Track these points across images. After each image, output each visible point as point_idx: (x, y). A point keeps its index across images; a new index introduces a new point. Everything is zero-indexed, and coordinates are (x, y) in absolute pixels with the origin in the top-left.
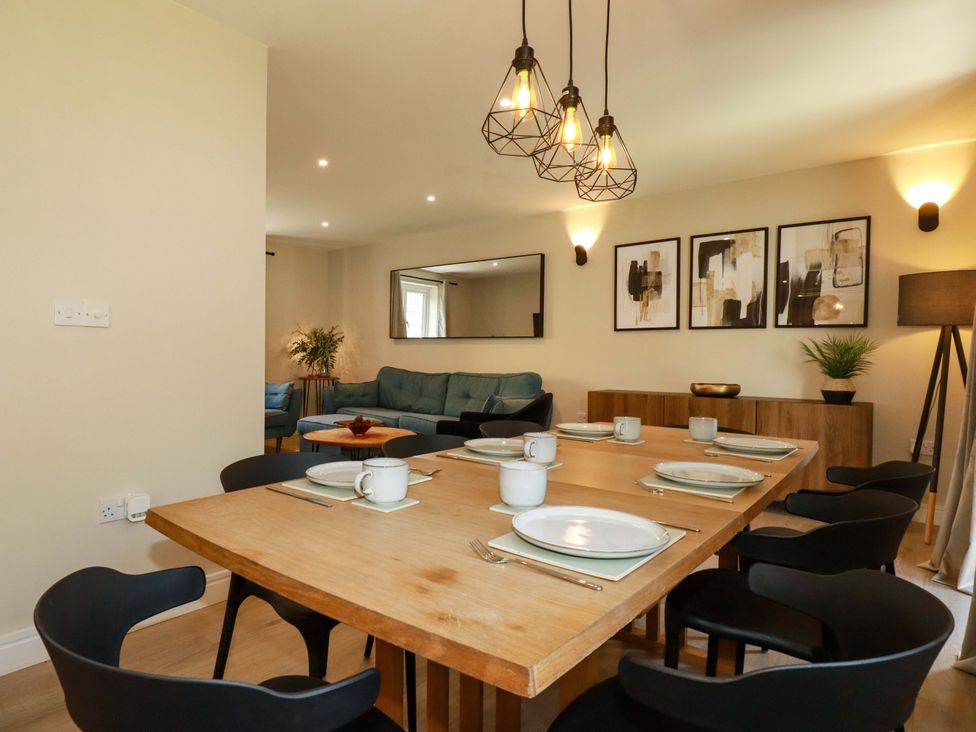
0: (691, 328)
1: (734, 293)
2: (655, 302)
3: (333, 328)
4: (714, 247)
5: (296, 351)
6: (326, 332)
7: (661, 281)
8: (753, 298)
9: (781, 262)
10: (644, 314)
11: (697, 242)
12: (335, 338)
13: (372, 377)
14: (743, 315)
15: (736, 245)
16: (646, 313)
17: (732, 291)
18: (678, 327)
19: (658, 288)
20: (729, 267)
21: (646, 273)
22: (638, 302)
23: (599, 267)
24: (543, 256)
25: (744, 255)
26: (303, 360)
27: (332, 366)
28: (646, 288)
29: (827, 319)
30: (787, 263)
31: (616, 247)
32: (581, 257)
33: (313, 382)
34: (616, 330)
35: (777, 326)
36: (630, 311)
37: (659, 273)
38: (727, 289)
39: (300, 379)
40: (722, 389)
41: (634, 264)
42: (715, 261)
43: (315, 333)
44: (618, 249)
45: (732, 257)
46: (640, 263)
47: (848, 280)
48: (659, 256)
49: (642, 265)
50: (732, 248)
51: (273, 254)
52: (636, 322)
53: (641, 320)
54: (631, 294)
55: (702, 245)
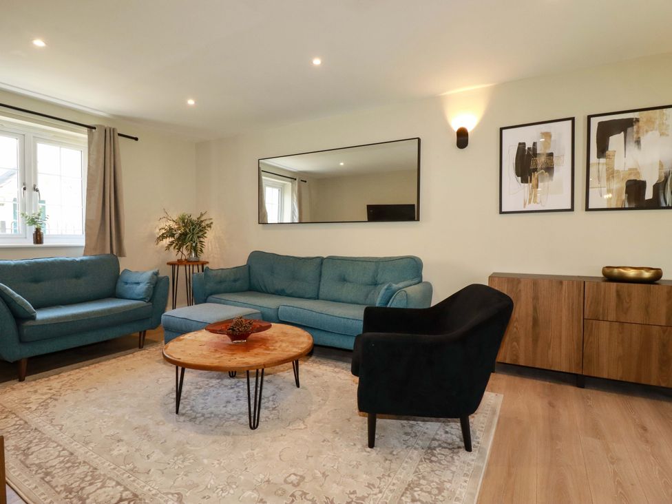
0: (587, 209)
1: (638, 173)
2: (546, 183)
3: (202, 215)
4: (615, 126)
5: (163, 237)
6: (194, 218)
7: (552, 162)
8: (660, 178)
10: (533, 197)
11: (595, 122)
12: (203, 224)
13: (242, 262)
14: (649, 195)
15: (641, 123)
16: (535, 196)
17: (635, 170)
18: (572, 209)
19: (549, 169)
20: (632, 146)
21: (535, 155)
22: (526, 185)
23: (482, 150)
24: (419, 140)
25: (650, 133)
26: (170, 245)
27: (201, 251)
28: (535, 170)
31: (501, 129)
32: (462, 138)
33: (182, 268)
34: (501, 212)
36: (516, 193)
37: (551, 155)
38: (630, 169)
39: (168, 264)
41: (522, 146)
42: (616, 141)
43: (183, 219)
44: (504, 131)
45: (635, 136)
46: (529, 145)
48: (550, 136)
49: (531, 146)
50: (635, 127)
51: (136, 139)
52: (525, 204)
53: (530, 202)
54: (518, 176)
55: (600, 124)
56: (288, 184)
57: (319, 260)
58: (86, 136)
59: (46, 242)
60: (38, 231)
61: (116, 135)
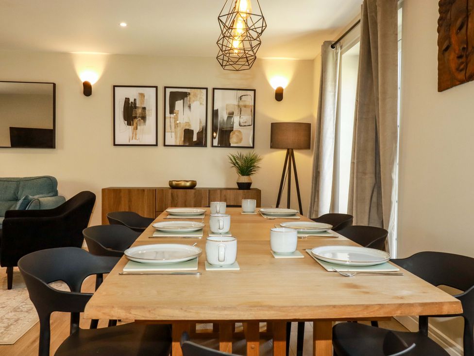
0: (165, 145)
1: (190, 125)
2: (142, 127)
4: (178, 96)
7: (145, 113)
8: (200, 129)
9: (215, 109)
10: (134, 135)
11: (168, 91)
14: (195, 139)
15: (191, 96)
16: (136, 135)
17: (188, 123)
18: (156, 145)
19: (144, 118)
20: (187, 109)
21: (136, 107)
22: (130, 127)
23: (101, 98)
24: (54, 85)
25: (195, 102)
28: (136, 117)
29: (237, 143)
30: (218, 110)
31: (114, 87)
32: (87, 90)
34: (115, 145)
35: (213, 146)
36: (124, 132)
37: (144, 108)
38: (186, 123)
40: (188, 184)
41: (127, 100)
42: (179, 104)
44: (116, 88)
45: (188, 103)
46: (132, 100)
47: (246, 122)
48: (144, 96)
49: (133, 101)
50: (188, 97)
52: (129, 140)
53: (132, 139)
54: (125, 120)
55: (171, 93)
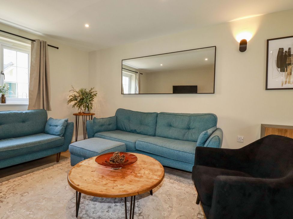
3: (92, 89)
5: (71, 100)
6: (88, 91)
10: (288, 80)
12: (92, 94)
13: (113, 114)
16: (290, 79)
21: (290, 55)
22: (284, 73)
24: (216, 47)
26: (75, 105)
27: (91, 108)
28: (290, 64)
31: (268, 40)
32: (243, 46)
33: (81, 117)
34: (267, 89)
36: (277, 78)
39: (74, 114)
41: (281, 50)
43: (82, 91)
44: (270, 41)
49: (287, 50)
51: (58, 48)
52: (282, 84)
53: (286, 83)
54: (278, 68)
56: (134, 75)
57: (155, 115)
58: (30, 45)
59: (8, 102)
60: (3, 96)
61: (47, 45)
